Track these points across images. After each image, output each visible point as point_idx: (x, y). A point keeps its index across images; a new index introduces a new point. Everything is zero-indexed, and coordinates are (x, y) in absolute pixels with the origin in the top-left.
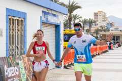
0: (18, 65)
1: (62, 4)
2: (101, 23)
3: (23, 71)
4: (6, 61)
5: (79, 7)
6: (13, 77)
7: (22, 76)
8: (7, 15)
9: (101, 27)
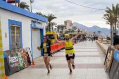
0: (17, 55)
1: (44, 16)
2: (69, 27)
3: (21, 59)
4: (9, 53)
5: (55, 18)
6: (14, 63)
7: (20, 62)
8: (9, 24)
9: (69, 30)
